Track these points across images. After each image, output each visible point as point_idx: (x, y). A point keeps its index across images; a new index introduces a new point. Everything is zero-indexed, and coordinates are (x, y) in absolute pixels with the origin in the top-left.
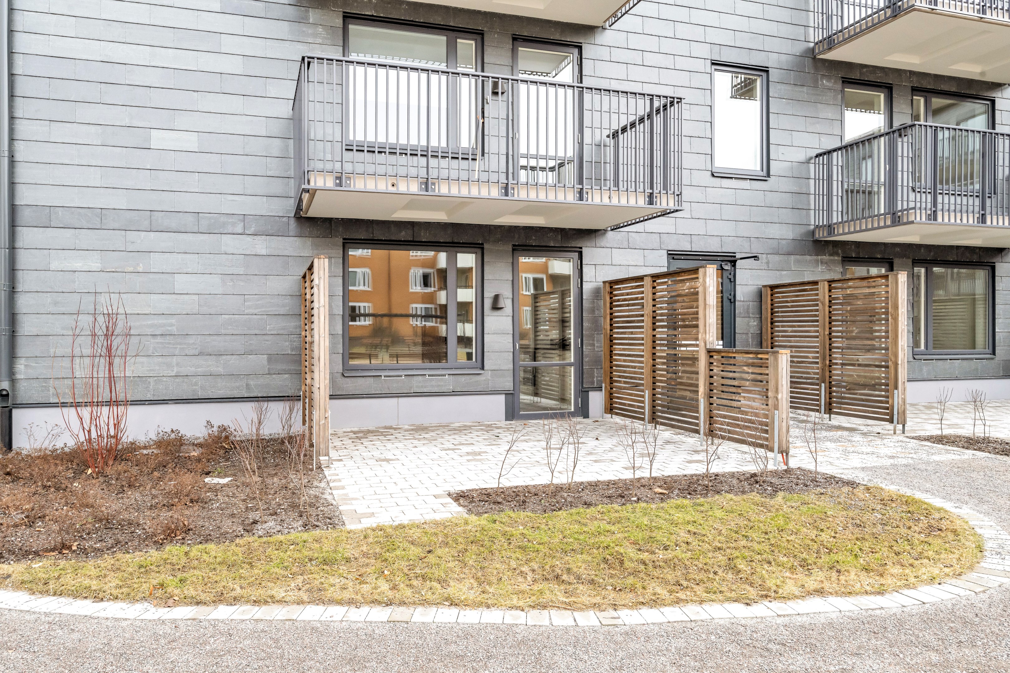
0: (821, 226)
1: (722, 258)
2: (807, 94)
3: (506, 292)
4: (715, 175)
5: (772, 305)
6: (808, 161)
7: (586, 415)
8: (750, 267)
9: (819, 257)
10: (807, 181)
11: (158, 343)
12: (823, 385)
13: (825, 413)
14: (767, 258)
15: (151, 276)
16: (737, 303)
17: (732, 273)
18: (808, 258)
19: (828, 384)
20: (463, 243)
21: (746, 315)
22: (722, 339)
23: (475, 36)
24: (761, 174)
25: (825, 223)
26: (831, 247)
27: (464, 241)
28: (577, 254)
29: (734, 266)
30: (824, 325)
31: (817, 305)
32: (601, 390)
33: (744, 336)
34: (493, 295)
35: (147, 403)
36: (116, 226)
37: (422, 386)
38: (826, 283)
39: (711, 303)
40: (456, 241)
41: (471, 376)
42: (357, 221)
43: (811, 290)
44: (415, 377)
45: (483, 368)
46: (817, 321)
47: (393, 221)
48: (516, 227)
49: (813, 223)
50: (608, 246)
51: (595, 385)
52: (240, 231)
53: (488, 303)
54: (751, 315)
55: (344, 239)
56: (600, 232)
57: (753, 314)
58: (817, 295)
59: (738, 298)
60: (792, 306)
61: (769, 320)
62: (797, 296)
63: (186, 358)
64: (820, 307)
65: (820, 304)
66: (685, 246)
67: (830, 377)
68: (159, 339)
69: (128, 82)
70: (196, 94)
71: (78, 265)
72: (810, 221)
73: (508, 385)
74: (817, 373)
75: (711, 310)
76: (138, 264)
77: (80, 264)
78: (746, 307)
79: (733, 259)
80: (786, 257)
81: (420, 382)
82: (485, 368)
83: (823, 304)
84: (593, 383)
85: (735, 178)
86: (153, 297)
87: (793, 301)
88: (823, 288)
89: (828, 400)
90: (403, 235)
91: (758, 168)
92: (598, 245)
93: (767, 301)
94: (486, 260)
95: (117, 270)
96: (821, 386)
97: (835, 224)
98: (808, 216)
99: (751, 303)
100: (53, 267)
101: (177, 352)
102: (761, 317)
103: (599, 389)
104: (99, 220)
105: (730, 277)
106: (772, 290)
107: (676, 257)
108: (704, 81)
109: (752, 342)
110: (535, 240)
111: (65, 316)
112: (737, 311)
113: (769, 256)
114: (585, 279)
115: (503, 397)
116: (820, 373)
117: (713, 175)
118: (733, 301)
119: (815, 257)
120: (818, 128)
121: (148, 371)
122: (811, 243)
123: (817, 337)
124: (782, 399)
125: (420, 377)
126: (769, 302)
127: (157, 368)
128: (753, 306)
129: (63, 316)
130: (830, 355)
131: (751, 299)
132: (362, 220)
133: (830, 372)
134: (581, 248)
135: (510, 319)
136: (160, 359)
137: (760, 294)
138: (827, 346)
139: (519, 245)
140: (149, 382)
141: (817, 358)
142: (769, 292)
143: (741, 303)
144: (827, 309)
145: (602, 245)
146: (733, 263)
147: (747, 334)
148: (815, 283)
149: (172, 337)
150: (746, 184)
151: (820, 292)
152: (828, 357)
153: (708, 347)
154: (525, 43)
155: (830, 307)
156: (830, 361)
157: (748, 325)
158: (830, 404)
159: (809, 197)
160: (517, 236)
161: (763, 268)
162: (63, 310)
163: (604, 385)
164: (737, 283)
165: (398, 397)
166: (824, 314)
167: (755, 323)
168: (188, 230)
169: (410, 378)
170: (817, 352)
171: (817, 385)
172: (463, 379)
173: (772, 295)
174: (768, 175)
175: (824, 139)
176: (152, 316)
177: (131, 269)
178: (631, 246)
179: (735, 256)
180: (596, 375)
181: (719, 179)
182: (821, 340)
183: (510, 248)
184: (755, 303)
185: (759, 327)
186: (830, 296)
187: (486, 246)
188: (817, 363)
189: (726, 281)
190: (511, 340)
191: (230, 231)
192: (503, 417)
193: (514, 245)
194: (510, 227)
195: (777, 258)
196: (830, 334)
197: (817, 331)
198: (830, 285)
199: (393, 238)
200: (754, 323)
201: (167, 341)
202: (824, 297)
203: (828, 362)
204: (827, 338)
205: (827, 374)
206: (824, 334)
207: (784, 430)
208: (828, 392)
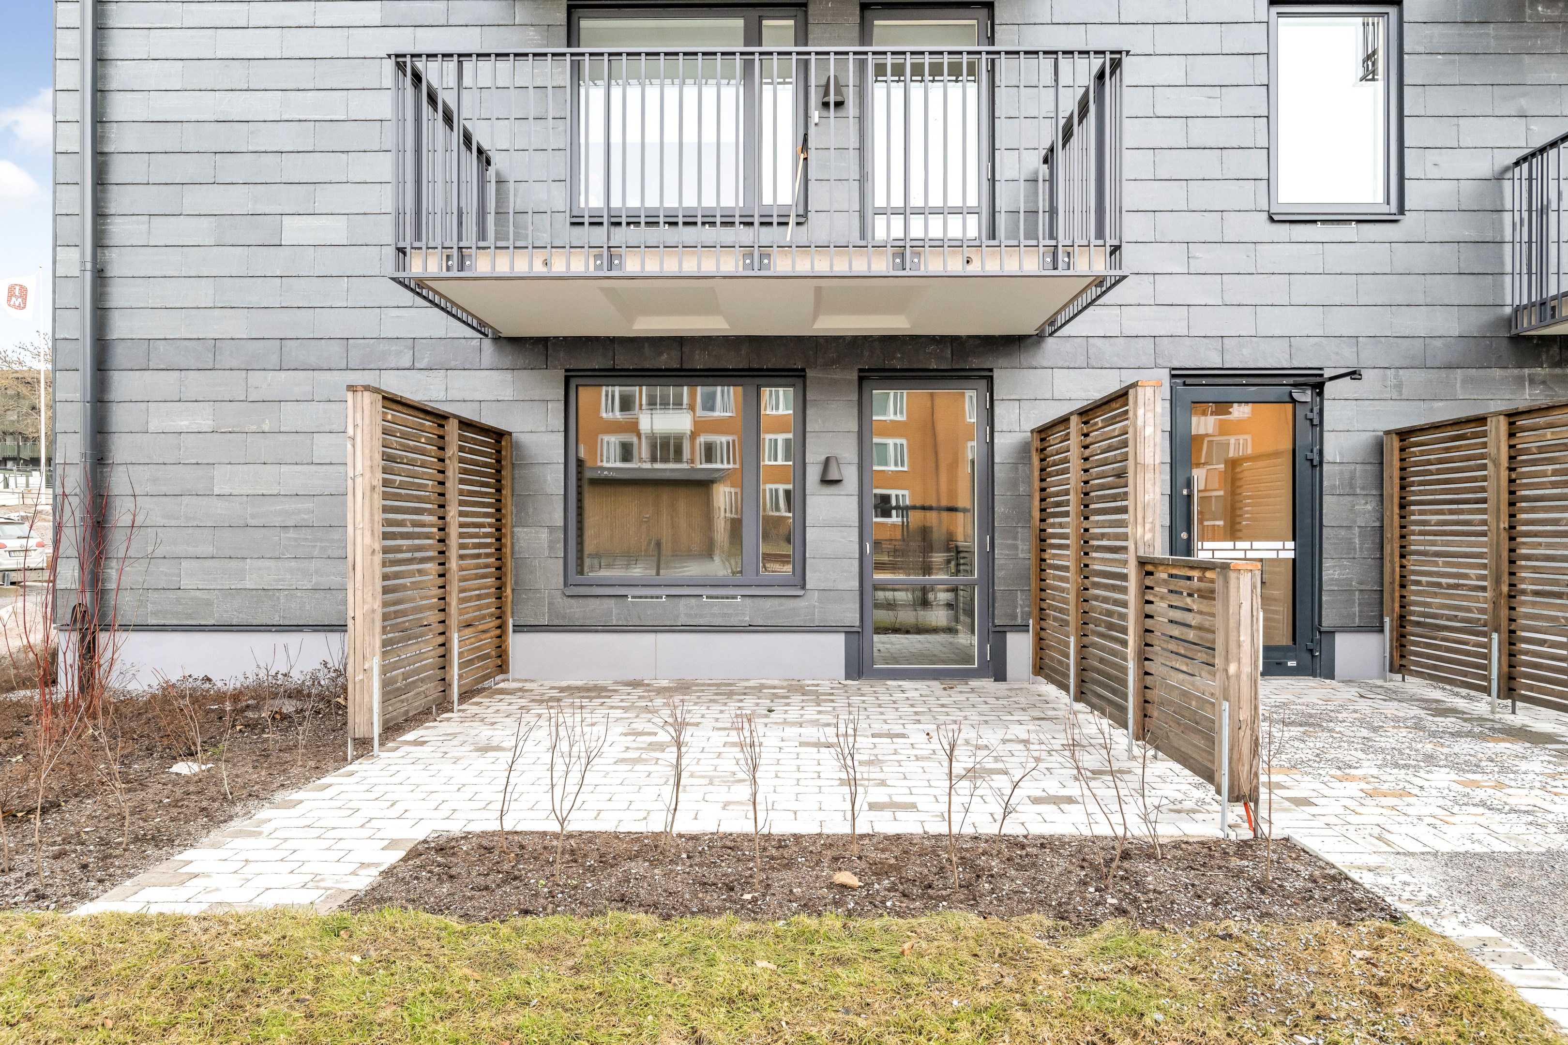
0: (1525, 307)
1: (1291, 381)
2: (1496, 38)
3: (848, 452)
4: (1276, 218)
5: (1402, 469)
6: (1499, 177)
7: (1000, 676)
8: (1356, 396)
9: (1526, 371)
10: (1495, 216)
11: (290, 538)
12: (1495, 636)
13: (1499, 697)
14: (1396, 376)
15: (282, 437)
16: (1325, 467)
17: (1316, 409)
18: (1498, 373)
19: (1505, 635)
20: (768, 370)
21: (1347, 491)
22: (1294, 539)
23: (792, 11)
24: (1385, 209)
25: (1534, 299)
26: (1555, 350)
27: (770, 366)
28: (984, 382)
29: (1321, 394)
30: (1498, 510)
31: (1484, 467)
32: (1028, 631)
33: (1343, 532)
34: (823, 458)
35: (274, 629)
36: (235, 364)
37: (696, 615)
38: (1502, 418)
39: (1149, 460)
40: (755, 366)
41: (783, 600)
42: (589, 339)
43: (1476, 435)
44: (683, 601)
45: (803, 587)
46: (1484, 501)
47: (648, 338)
48: (865, 337)
49: (1509, 301)
50: (1045, 364)
51: (1019, 621)
52: (408, 364)
53: (813, 474)
54: (1358, 491)
55: (566, 370)
56: (1029, 341)
57: (1363, 488)
58: (1484, 445)
59: (1328, 456)
60: (1439, 472)
61: (1396, 500)
62: (1447, 450)
63: (329, 561)
64: (1490, 471)
65: (1490, 466)
66: (1211, 358)
67: (1512, 620)
68: (291, 534)
69: (251, 148)
70: (345, 156)
71: (183, 424)
72: (1503, 298)
73: (852, 617)
74: (1482, 611)
75: (1149, 476)
76: (263, 421)
77: (186, 423)
78: (1347, 475)
79: (1318, 379)
80: (1443, 373)
81: (692, 608)
82: (808, 587)
83: (1497, 464)
84: (1014, 616)
85: (1323, 222)
86: (284, 468)
87: (1441, 461)
88: (1498, 428)
89: (1505, 669)
90: (665, 360)
91: (1380, 198)
92: (1025, 364)
93: (1392, 461)
94: (809, 397)
95: (235, 430)
96: (1491, 639)
97: (1554, 298)
98: (1499, 288)
99: (1358, 467)
100: (151, 428)
101: (316, 553)
102: (1382, 495)
103: (1024, 628)
104: (211, 356)
105: (1310, 415)
106: (1401, 441)
107: (1189, 381)
108: (1255, 38)
109: (1362, 544)
110: (902, 359)
111: (167, 499)
112: (1325, 484)
113: (1401, 372)
114: (997, 427)
115: (842, 637)
116: (1490, 610)
117: (1272, 220)
118: (1316, 464)
119: (1516, 371)
120: (1526, 104)
121: (275, 581)
122: (1505, 343)
123: (1484, 534)
124: (1238, 676)
125: (693, 601)
126: (1397, 464)
127: (288, 577)
128: (1363, 474)
129: (164, 499)
130: (1512, 574)
131: (1359, 460)
132: (597, 339)
133: (1512, 609)
134: (991, 370)
135: (855, 500)
136: (293, 564)
137: (1379, 448)
138: (1505, 554)
139: (869, 370)
140: (278, 598)
141: (1483, 578)
142: (1396, 444)
143: (1337, 468)
144: (1504, 474)
145: (1034, 364)
146: (1318, 388)
147: (1350, 528)
148: (1481, 420)
149: (309, 530)
150: (1350, 232)
151: (1490, 439)
152: (1505, 578)
153: (1141, 553)
154: (887, 12)
155: (1511, 469)
156: (1512, 585)
157: (1352, 509)
158: (1511, 678)
159: (1502, 249)
160: (867, 353)
161: (1388, 396)
162: (163, 489)
163: (1031, 622)
164: (1326, 427)
165: (656, 632)
166: (1498, 486)
167: (1369, 507)
168: (333, 366)
169: (677, 600)
170: (1485, 566)
171: (1484, 634)
172: (769, 603)
173: (1402, 450)
174: (1402, 210)
175: (1536, 126)
176: (283, 499)
177: (254, 428)
178: (1093, 363)
179: (1322, 375)
180: (1020, 602)
181: (1287, 225)
182: (1491, 540)
183: (855, 376)
184: (1369, 467)
185: (1379, 515)
186: (1511, 447)
187: (810, 373)
188: (1484, 589)
189: (1303, 425)
190: (855, 538)
191: (392, 366)
192: (842, 672)
193: (860, 370)
194: (856, 338)
195: (1420, 375)
196: (1511, 527)
197: (1484, 523)
198: (1511, 424)
199: (648, 366)
200: (1366, 507)
201: (302, 536)
202: (1498, 449)
203: (1505, 589)
204: (1504, 536)
205: (1504, 613)
206: (1498, 528)
207: (1246, 747)
208: (1505, 652)
